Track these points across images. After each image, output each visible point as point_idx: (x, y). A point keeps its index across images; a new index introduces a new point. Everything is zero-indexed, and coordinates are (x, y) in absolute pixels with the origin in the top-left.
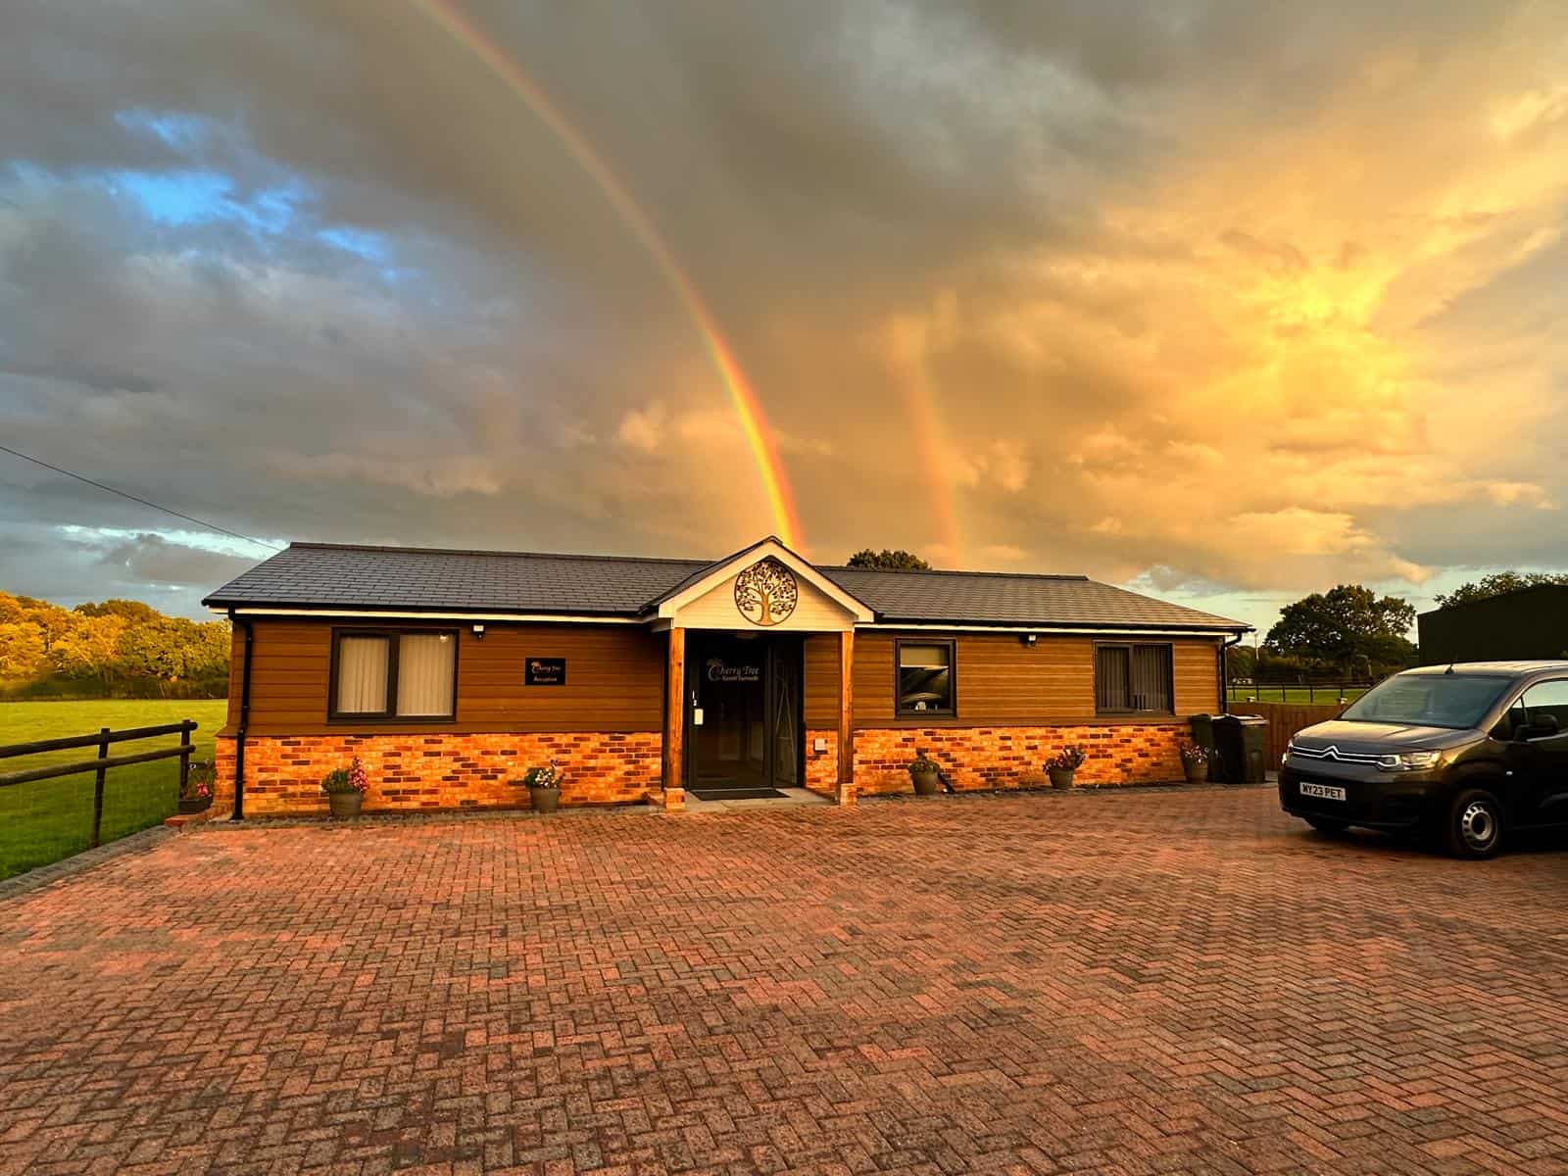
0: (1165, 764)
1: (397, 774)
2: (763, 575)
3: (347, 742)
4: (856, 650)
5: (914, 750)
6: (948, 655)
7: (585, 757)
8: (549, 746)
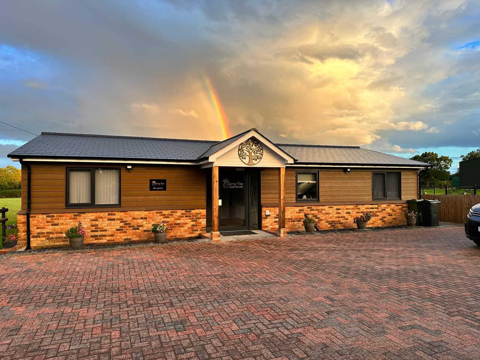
0: (398, 218)
1: (96, 228)
2: (249, 144)
3: (74, 215)
4: (286, 175)
5: (303, 214)
6: (316, 177)
7: (175, 219)
8: (160, 215)
